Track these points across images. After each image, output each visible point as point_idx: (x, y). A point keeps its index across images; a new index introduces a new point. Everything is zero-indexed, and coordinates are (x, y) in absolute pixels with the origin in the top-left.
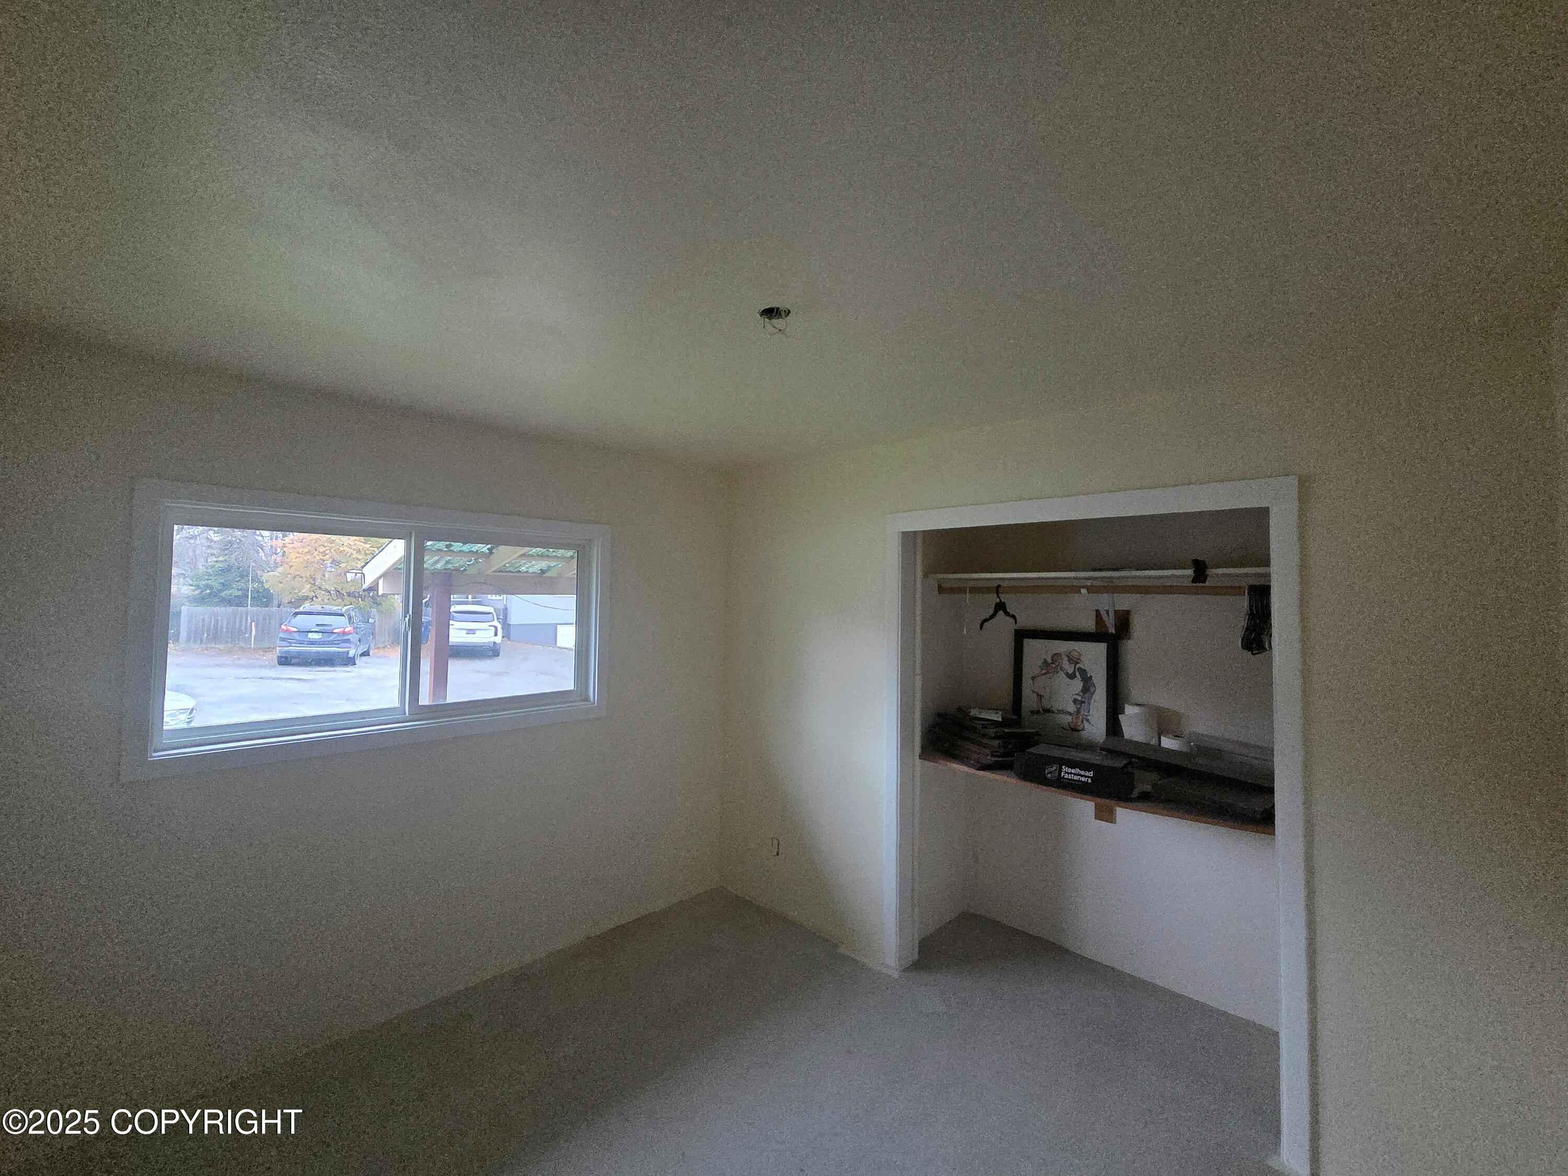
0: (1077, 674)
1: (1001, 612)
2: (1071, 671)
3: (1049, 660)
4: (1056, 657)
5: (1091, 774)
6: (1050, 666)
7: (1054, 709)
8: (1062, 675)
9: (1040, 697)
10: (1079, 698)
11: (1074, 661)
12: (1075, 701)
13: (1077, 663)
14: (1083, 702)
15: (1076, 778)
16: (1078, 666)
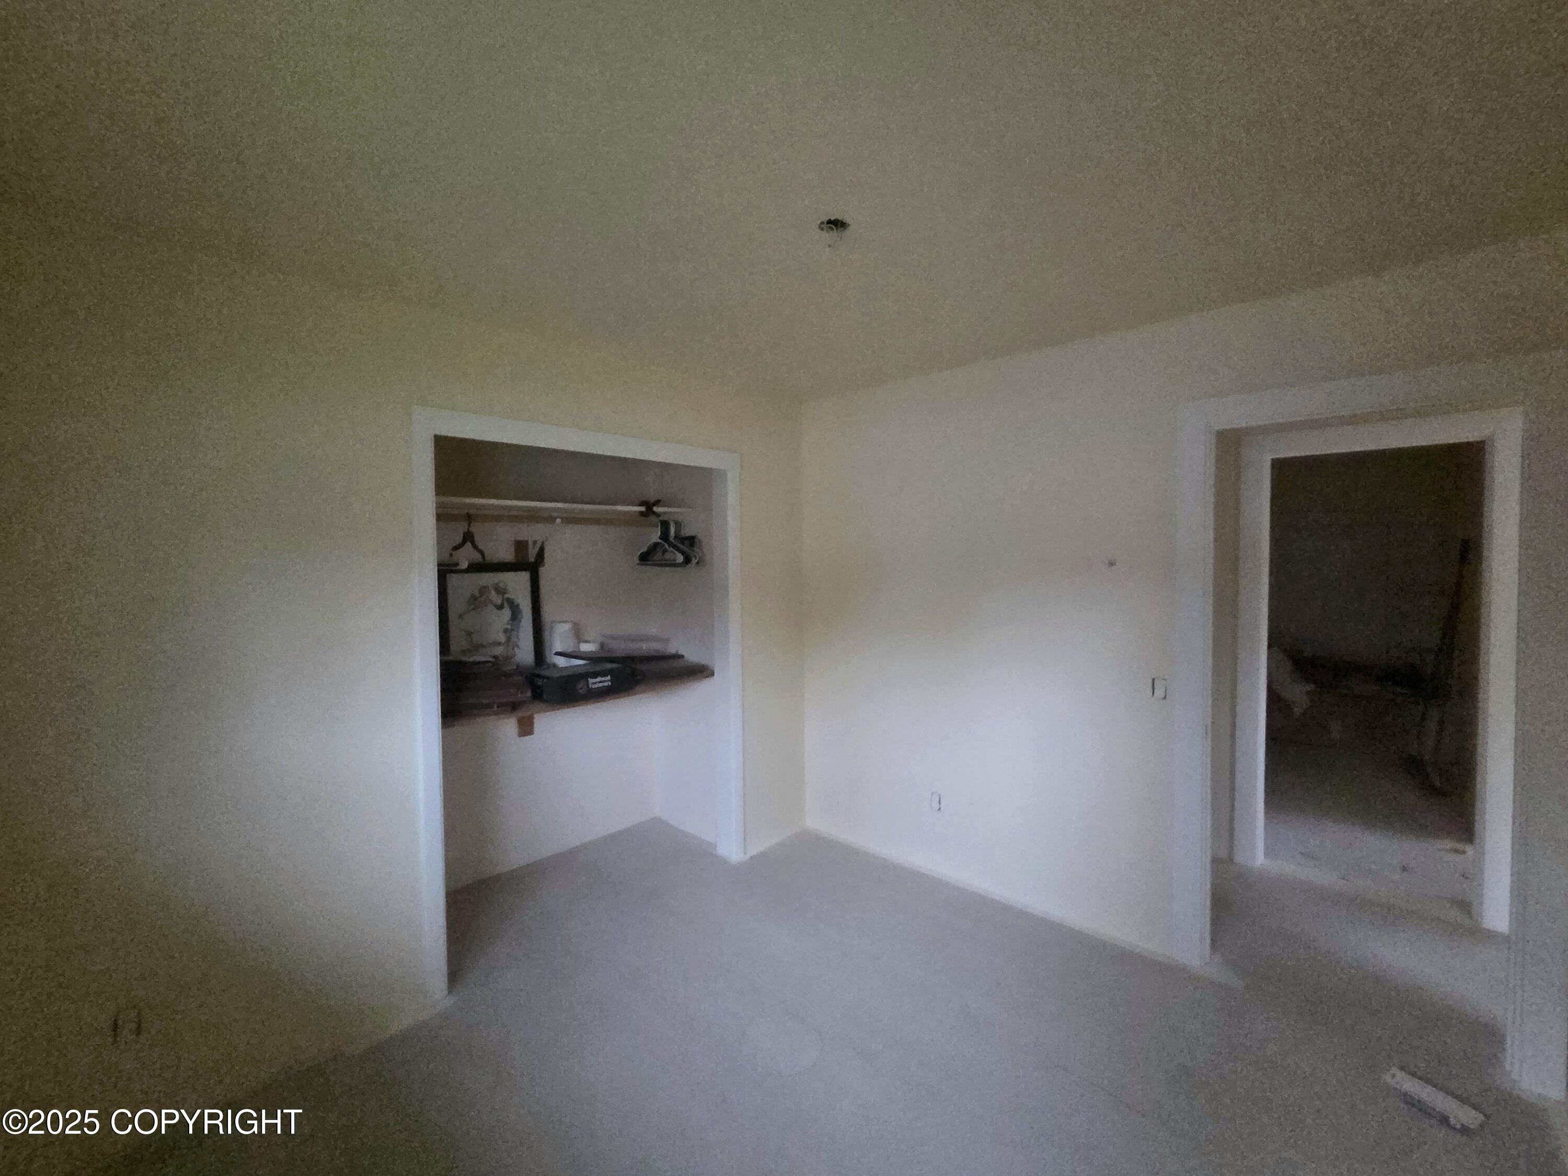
0: (506, 604)
1: (469, 544)
2: (499, 602)
3: (477, 595)
4: (483, 590)
5: (609, 678)
6: (477, 601)
7: (485, 644)
8: (491, 607)
9: (469, 634)
10: (509, 627)
11: (501, 591)
12: (506, 631)
13: (505, 593)
14: (512, 630)
15: (601, 685)
16: (506, 596)
